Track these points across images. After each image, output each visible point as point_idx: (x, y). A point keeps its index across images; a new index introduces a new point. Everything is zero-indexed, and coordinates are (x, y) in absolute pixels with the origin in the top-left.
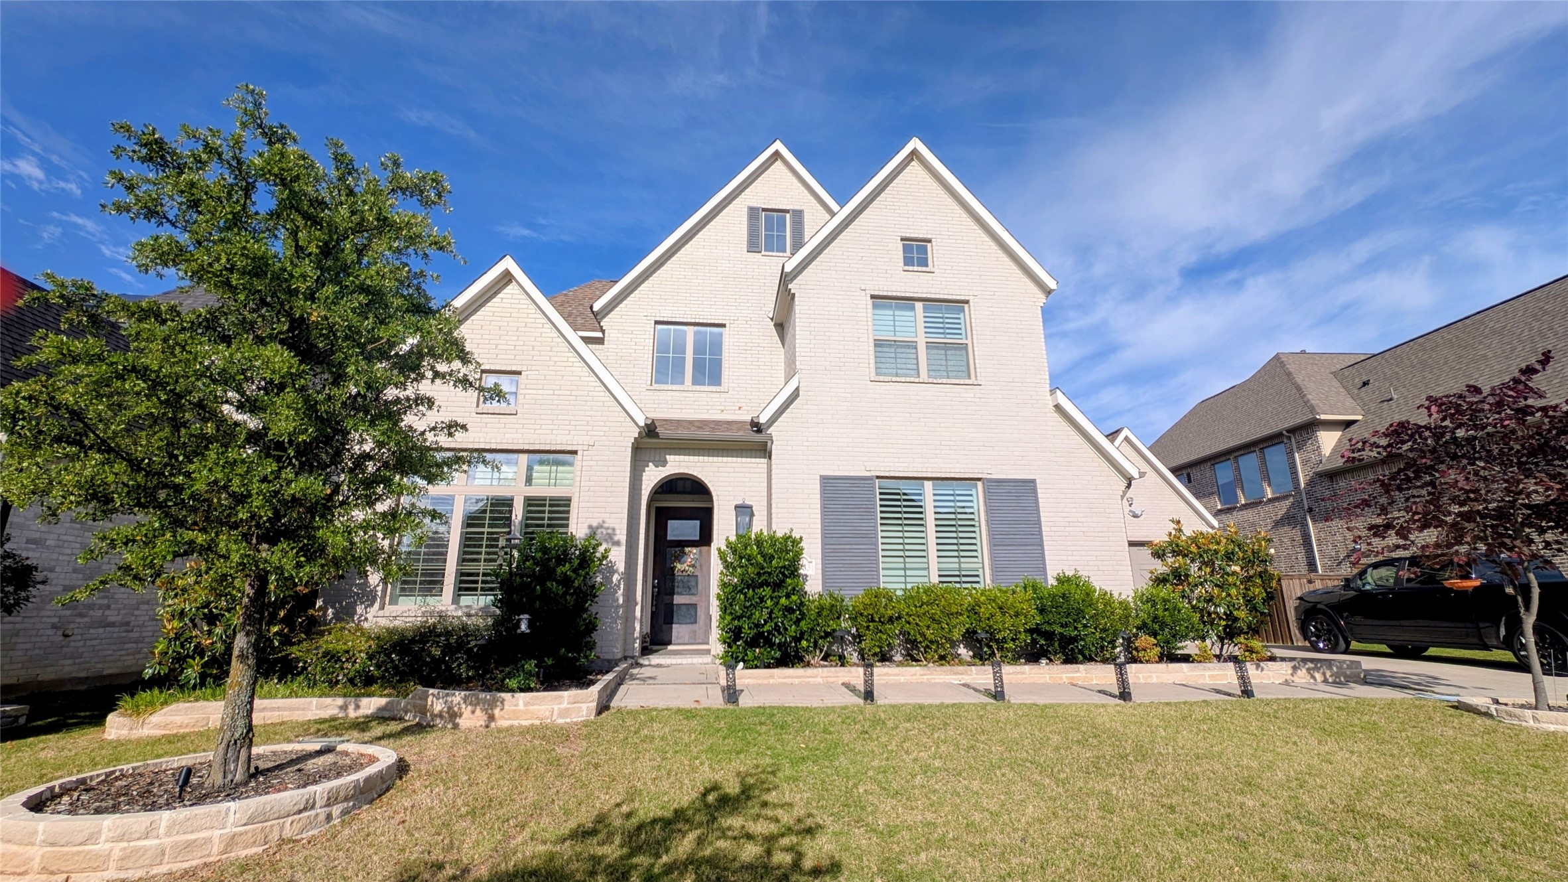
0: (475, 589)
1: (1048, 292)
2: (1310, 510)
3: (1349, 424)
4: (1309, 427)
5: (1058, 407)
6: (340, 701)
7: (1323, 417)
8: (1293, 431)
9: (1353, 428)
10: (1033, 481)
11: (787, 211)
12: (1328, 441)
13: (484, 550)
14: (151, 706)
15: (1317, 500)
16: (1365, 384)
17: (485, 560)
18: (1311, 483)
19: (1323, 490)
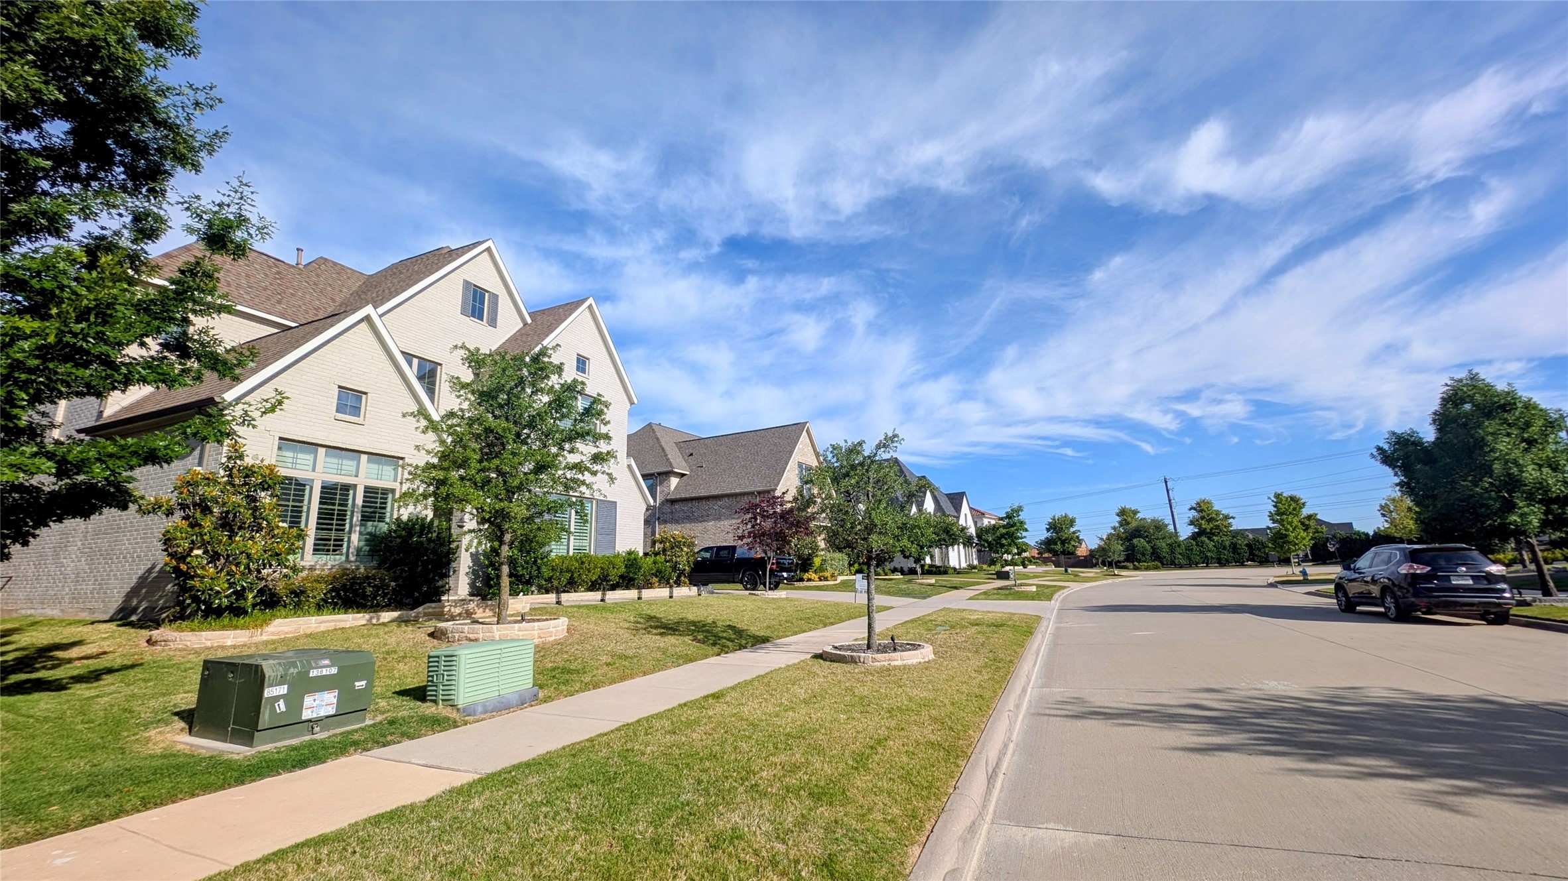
0: (328, 550)
1: (632, 403)
2: (659, 518)
3: (683, 475)
4: (668, 474)
5: (629, 467)
6: (367, 616)
7: (676, 470)
8: (659, 474)
9: (685, 478)
10: (615, 503)
11: (487, 291)
12: (674, 481)
13: (335, 522)
14: (266, 622)
15: (663, 513)
16: (691, 455)
17: (336, 530)
18: (662, 504)
19: (667, 508)
